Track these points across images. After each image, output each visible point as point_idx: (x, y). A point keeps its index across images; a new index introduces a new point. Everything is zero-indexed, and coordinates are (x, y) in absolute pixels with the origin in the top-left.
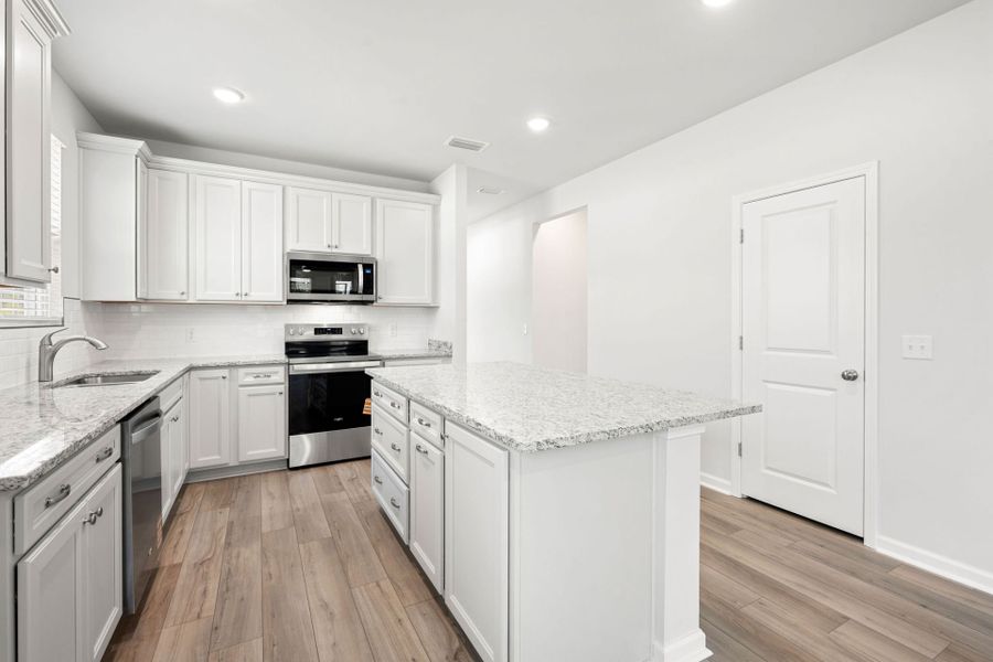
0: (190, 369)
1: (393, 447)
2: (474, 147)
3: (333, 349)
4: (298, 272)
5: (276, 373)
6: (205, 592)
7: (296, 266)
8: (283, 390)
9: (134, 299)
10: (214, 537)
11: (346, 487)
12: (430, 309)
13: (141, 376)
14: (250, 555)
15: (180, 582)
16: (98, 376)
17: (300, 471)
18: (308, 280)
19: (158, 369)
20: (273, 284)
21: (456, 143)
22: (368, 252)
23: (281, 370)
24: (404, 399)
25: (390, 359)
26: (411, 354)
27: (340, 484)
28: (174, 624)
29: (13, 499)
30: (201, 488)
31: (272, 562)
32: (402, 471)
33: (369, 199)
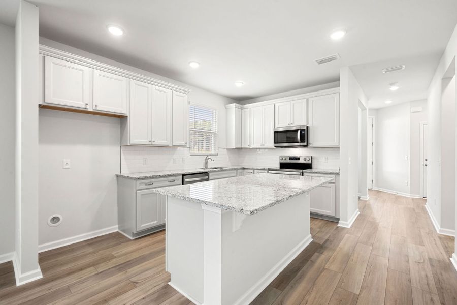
0: (244, 169)
12: (336, 148)
21: (320, 62)
22: (304, 124)
29: (136, 181)
33: (306, 100)
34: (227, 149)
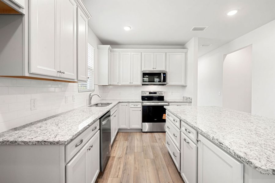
0: (119, 103)
1: (174, 135)
2: (202, 29)
3: (154, 98)
4: (145, 76)
5: (139, 105)
6: (120, 168)
7: (144, 74)
8: (141, 110)
9: (108, 85)
10: (123, 150)
11: (158, 141)
12: (184, 87)
13: (108, 104)
14: (131, 159)
15: (114, 162)
16: (100, 103)
17: (145, 133)
18: (148, 79)
19: (112, 102)
20: (138, 80)
21: (195, 29)
22: (164, 69)
23: (140, 104)
24: (179, 120)
25: (171, 102)
26: (178, 101)
27: (156, 140)
28: (112, 177)
29: (65, 146)
30: (121, 134)
31: (137, 163)
32: (178, 145)
33: (165, 53)
34: (99, 86)
